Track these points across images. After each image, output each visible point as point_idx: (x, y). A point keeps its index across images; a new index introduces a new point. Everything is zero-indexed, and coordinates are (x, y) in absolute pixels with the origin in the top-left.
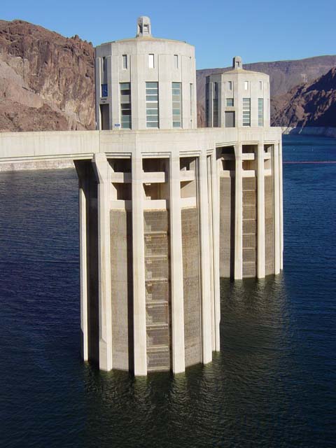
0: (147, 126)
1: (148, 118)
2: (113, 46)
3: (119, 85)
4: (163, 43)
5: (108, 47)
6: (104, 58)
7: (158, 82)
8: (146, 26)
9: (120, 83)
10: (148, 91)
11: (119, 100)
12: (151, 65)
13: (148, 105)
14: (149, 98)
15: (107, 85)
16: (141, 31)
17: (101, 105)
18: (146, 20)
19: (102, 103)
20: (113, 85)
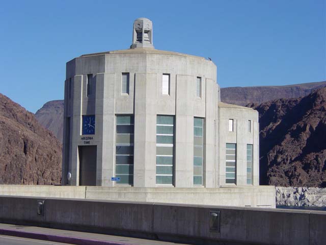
0: (157, 182)
1: (159, 170)
2: (107, 58)
3: (115, 117)
4: (183, 59)
5: (99, 59)
6: (90, 76)
7: (174, 117)
8: (146, 32)
9: (117, 115)
10: (160, 129)
11: (114, 140)
12: (165, 91)
13: (159, 150)
14: (160, 140)
15: (93, 117)
16: (140, 39)
17: (81, 148)
18: (147, 24)
19: (83, 144)
20: (105, 118)
